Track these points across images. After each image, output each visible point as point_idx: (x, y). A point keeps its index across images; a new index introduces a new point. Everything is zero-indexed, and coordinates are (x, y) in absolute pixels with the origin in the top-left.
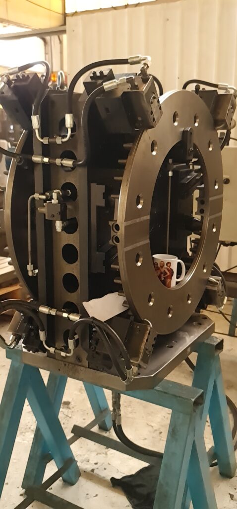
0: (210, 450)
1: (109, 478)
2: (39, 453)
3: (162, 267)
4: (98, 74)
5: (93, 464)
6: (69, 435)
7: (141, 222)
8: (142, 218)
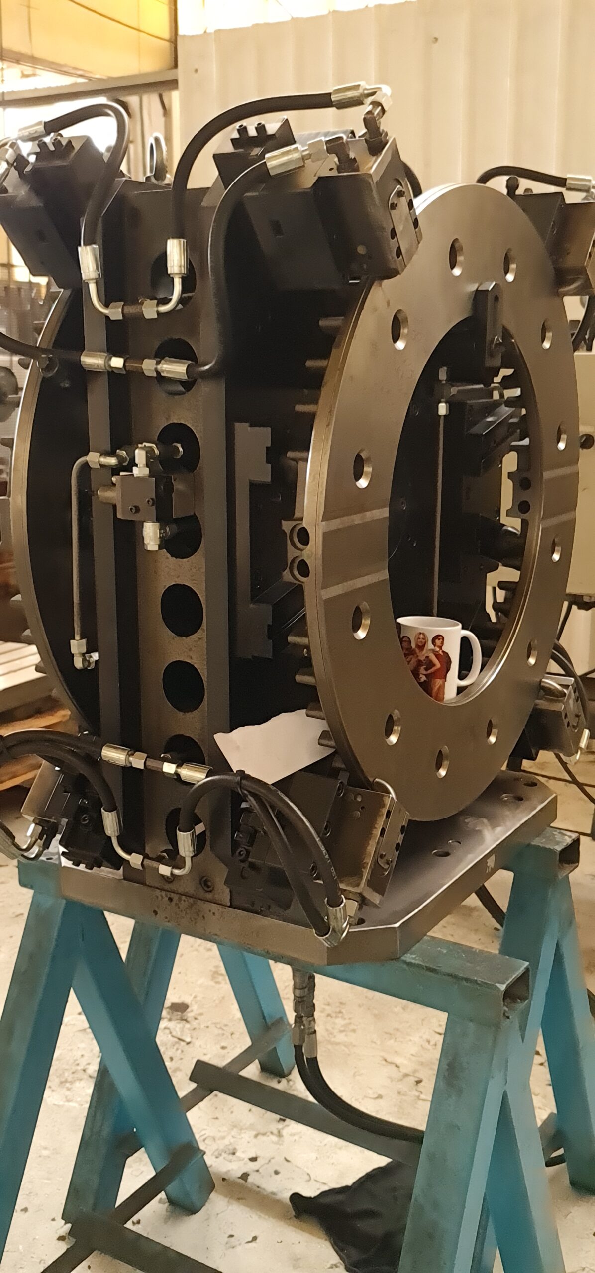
0: (545, 1123)
1: (286, 1196)
2: (106, 1132)
3: (421, 647)
4: (252, 132)
5: (247, 1160)
6: (184, 1087)
7: (365, 525)
8: (368, 514)
